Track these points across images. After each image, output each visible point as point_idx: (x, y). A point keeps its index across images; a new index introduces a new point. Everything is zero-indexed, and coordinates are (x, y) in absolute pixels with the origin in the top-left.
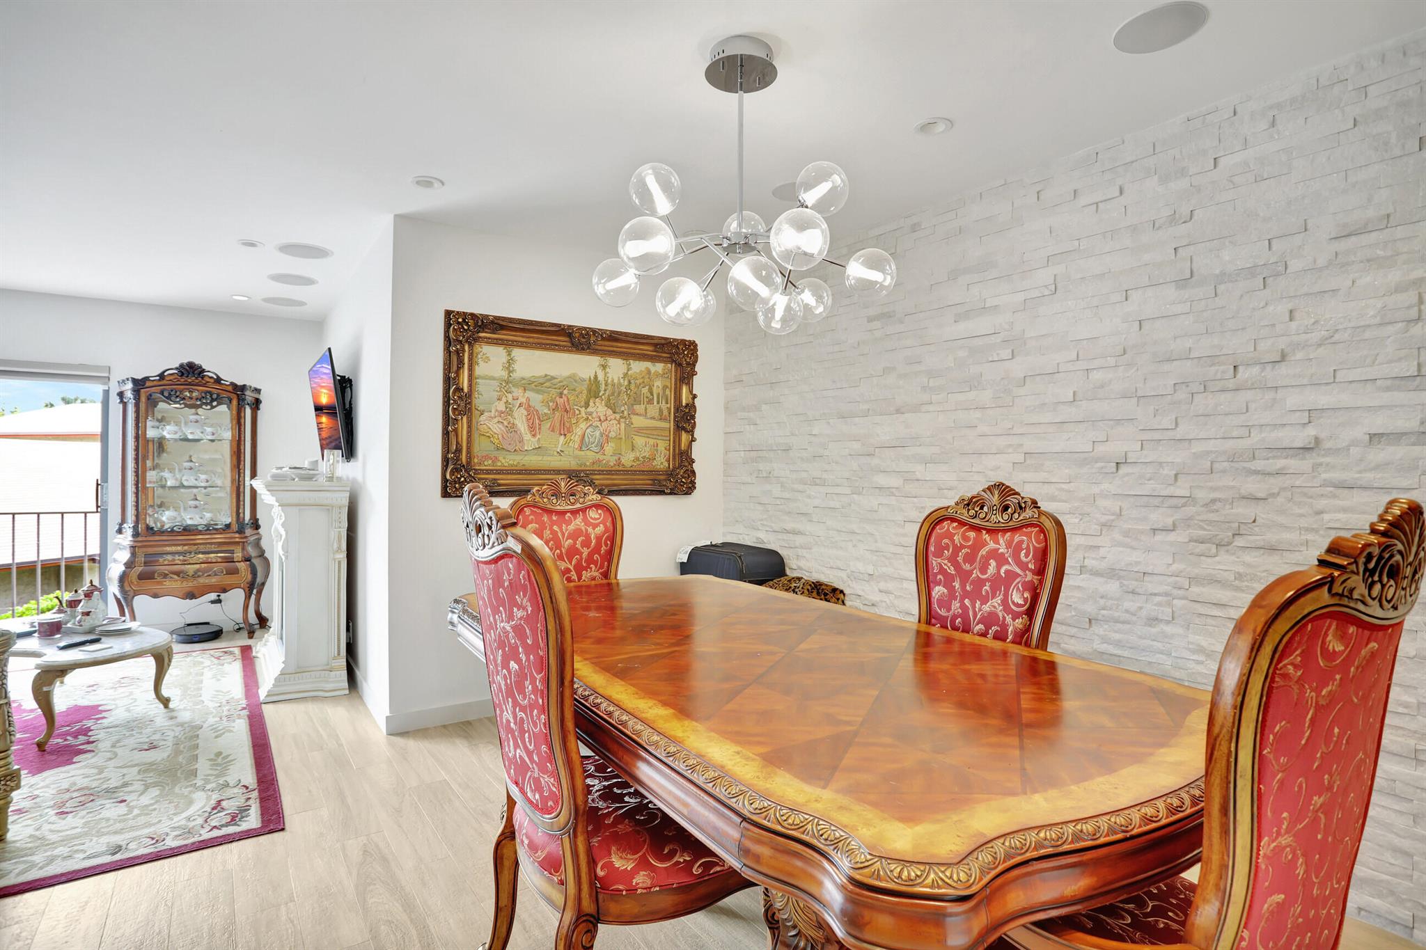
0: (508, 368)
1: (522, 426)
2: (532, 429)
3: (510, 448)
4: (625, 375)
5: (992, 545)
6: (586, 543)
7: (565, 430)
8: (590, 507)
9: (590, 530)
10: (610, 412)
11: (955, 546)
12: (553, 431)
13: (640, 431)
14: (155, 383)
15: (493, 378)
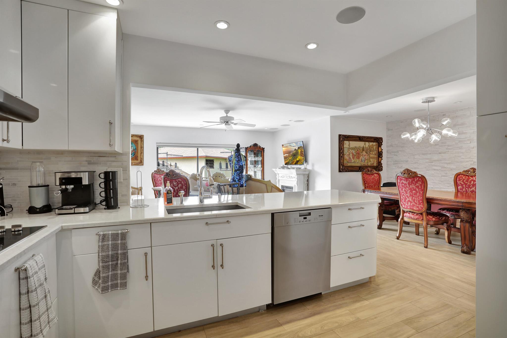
0: (349, 145)
1: (351, 157)
2: (353, 158)
3: (350, 162)
4: (369, 146)
5: (472, 179)
6: (375, 180)
7: (358, 158)
8: (375, 174)
9: (376, 178)
10: (366, 154)
11: (463, 179)
12: (356, 158)
13: (371, 158)
14: (249, 148)
15: (347, 148)
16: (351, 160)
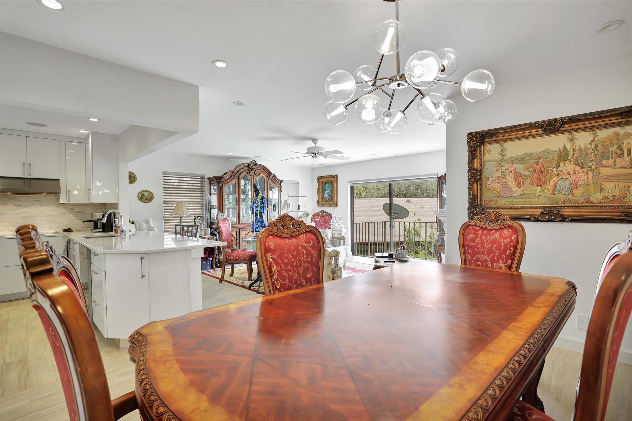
0: (502, 154)
1: (511, 183)
2: (518, 185)
3: (504, 195)
4: (592, 142)
6: (498, 248)
7: (541, 183)
8: (506, 228)
10: (578, 168)
12: (532, 184)
15: (494, 161)
16: (511, 191)
